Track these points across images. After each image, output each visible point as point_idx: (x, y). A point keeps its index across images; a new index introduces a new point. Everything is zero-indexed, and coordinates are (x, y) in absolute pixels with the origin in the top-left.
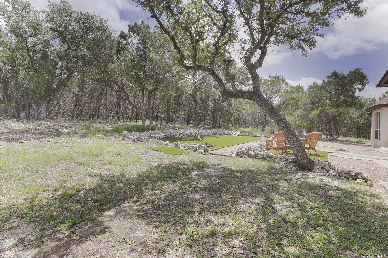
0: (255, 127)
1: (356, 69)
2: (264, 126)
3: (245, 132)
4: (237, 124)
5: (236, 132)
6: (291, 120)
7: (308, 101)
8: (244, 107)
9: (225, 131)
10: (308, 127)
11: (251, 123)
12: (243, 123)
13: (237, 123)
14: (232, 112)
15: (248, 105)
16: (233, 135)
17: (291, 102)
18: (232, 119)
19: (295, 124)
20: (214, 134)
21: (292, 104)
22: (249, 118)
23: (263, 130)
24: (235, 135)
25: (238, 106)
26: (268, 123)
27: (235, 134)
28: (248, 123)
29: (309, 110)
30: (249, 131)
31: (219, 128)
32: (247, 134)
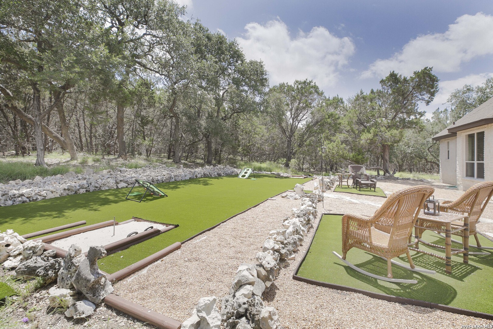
0: (274, 161)
1: (426, 69)
2: (289, 159)
3: (260, 169)
4: (249, 157)
5: (245, 171)
6: (331, 148)
7: (355, 119)
8: (257, 129)
9: (229, 169)
10: (357, 159)
11: (269, 154)
12: (256, 154)
13: (248, 155)
14: (240, 137)
15: (264, 127)
16: (240, 177)
17: (329, 120)
18: (240, 149)
19: (338, 155)
20: (205, 176)
21: (330, 124)
22: (267, 148)
23: (287, 165)
24: (244, 176)
25: (249, 127)
26: (294, 154)
27: (243, 174)
28: (265, 155)
29: (357, 132)
30: (267, 168)
31: (219, 163)
32: (264, 173)
